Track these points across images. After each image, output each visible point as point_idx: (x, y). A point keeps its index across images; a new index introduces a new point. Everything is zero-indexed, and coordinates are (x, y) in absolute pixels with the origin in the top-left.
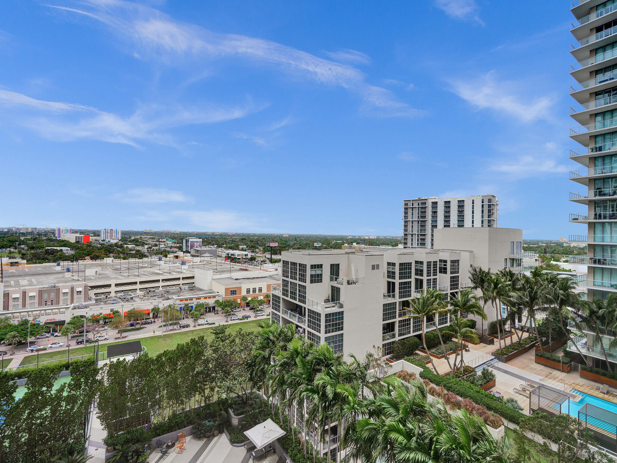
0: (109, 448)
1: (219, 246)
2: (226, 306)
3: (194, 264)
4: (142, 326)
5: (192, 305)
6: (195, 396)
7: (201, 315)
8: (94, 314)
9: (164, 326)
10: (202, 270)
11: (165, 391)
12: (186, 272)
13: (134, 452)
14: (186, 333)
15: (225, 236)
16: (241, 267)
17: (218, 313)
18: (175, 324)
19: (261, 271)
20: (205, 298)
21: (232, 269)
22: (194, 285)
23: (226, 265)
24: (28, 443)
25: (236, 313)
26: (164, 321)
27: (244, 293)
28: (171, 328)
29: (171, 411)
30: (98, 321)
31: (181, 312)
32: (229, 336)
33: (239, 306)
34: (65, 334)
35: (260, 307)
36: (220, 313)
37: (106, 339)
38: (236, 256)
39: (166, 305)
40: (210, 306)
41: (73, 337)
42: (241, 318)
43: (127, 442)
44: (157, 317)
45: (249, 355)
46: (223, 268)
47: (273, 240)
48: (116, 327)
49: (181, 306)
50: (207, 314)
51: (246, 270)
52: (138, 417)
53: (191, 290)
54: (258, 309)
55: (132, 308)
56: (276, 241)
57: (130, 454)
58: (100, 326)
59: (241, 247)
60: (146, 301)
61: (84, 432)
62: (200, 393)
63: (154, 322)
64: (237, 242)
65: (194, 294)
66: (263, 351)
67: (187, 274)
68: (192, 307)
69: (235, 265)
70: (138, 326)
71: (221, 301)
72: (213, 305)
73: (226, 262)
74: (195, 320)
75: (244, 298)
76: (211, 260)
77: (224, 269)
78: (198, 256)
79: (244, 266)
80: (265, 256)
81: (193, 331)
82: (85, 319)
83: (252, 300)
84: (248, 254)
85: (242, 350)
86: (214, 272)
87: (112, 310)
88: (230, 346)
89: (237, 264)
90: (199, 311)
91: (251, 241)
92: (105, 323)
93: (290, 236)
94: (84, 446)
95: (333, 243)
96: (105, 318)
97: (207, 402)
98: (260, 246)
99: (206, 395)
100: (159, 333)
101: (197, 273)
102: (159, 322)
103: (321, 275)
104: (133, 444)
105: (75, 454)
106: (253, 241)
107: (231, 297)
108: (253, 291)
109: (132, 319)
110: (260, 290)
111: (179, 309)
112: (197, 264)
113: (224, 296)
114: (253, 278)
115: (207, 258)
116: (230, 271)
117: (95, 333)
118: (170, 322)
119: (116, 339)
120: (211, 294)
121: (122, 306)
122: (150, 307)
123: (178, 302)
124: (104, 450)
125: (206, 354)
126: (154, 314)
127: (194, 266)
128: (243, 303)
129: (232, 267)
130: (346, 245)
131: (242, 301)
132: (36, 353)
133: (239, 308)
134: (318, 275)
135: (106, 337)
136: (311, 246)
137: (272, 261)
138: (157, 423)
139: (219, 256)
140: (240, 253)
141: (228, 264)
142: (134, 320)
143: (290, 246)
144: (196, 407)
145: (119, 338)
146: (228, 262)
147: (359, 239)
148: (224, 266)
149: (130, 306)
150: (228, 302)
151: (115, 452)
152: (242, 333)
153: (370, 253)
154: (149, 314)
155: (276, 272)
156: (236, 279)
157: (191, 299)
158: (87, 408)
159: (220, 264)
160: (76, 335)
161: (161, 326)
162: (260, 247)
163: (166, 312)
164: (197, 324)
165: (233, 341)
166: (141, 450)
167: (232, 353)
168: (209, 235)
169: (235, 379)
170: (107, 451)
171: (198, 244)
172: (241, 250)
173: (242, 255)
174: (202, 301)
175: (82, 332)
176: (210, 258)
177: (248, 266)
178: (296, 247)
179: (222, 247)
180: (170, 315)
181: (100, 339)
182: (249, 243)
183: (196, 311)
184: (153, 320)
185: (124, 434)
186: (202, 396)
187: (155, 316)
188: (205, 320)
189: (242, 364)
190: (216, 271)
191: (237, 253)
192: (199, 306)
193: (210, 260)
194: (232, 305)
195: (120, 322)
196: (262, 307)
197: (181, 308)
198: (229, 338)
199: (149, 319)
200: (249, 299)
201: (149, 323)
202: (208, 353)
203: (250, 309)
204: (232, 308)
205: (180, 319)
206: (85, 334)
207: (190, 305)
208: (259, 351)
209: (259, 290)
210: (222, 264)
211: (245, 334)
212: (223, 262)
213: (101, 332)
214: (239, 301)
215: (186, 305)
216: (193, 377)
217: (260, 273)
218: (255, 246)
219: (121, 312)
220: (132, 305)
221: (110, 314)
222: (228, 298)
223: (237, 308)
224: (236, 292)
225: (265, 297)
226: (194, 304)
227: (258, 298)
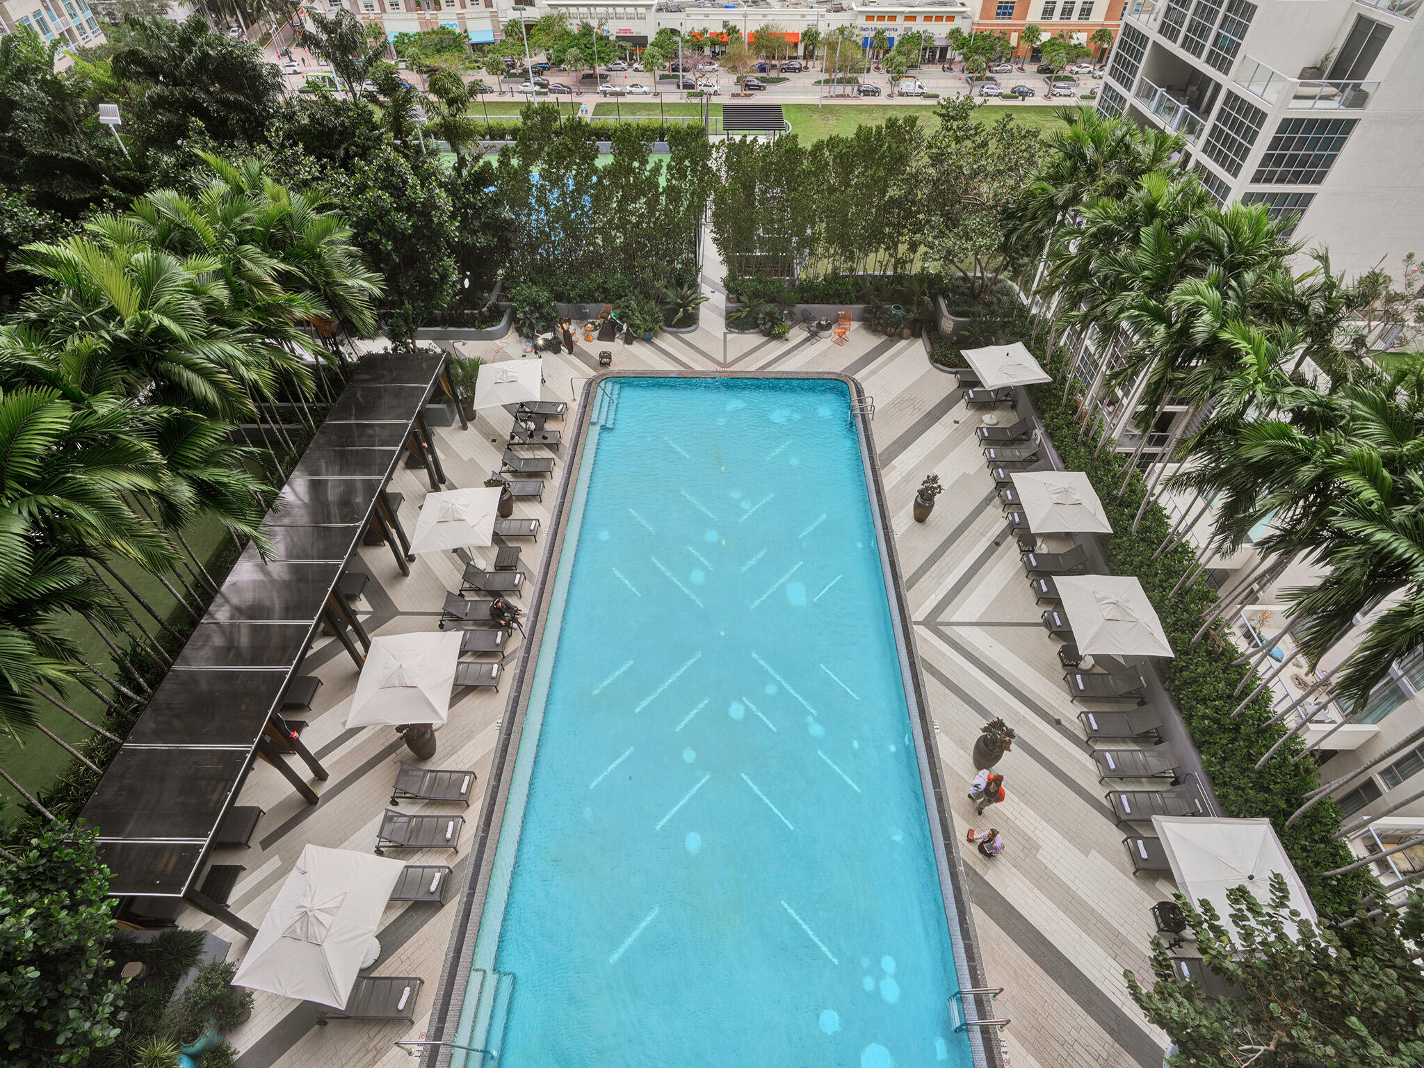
0: (731, 296)
2: (976, 50)
4: (782, 75)
5: (893, 34)
6: (877, 251)
7: (911, 66)
8: (693, 29)
9: (827, 82)
11: (824, 225)
13: (766, 314)
14: (869, 109)
17: (950, 69)
18: (850, 82)
20: (928, 18)
24: (625, 247)
25: (997, 76)
26: (827, 71)
27: (1035, 14)
28: (839, 89)
29: (830, 266)
30: (701, 48)
31: (864, 50)
32: (976, 129)
33: (1010, 55)
34: (650, 67)
35: (1068, 68)
36: (956, 68)
37: (716, 93)
39: (834, 27)
40: (937, 43)
41: (663, 77)
42: (1008, 92)
43: (756, 295)
44: (812, 57)
45: (1013, 189)
48: (734, 69)
49: (865, 34)
50: (925, 68)
52: (775, 259)
54: (1060, 73)
55: (763, 24)
57: (761, 316)
58: (706, 60)
60: (791, 10)
61: (695, 257)
62: (887, 249)
63: (806, 68)
65: (902, 1)
66: (1054, 185)
68: (891, 40)
70: (773, 74)
71: (966, 34)
72: (943, 43)
74: (895, 80)
75: (1031, 33)
81: (884, 108)
82: (678, 39)
83: (1052, 42)
85: (1000, 172)
87: (725, 24)
88: (974, 155)
90: (907, 54)
92: (715, 55)
94: (696, 280)
96: (714, 44)
97: (899, 270)
99: (899, 256)
100: (814, 98)
102: (816, 71)
104: (767, 302)
105: (686, 288)
107: (995, 25)
108: (1063, 12)
109: (764, 53)
110: (1086, 11)
111: (861, 43)
113: (977, 19)
117: (698, 75)
118: (840, 75)
119: (733, 95)
120: (943, 7)
121: (745, 15)
122: (800, 28)
123: (861, 22)
124: (724, 297)
125: (914, 164)
126: (806, 48)
128: (1025, 46)
131: (1022, 42)
132: (613, 100)
133: (1008, 61)
135: (715, 88)
138: (805, 280)
142: (767, 57)
144: (877, 273)
145: (738, 95)
149: (761, 18)
150: (985, 38)
151: (739, 304)
152: (1008, 127)
154: (796, 45)
157: (893, 17)
158: (697, 219)
160: (666, 73)
161: (819, 82)
163: (832, 46)
164: (896, 90)
165: (984, 144)
166: (777, 315)
167: (975, 174)
169: (969, 238)
170: (728, 299)
174: (919, 26)
175: (675, 69)
180: (840, 56)
181: (706, 89)
183: (899, 52)
184: (804, 63)
185: (752, 280)
186: (891, 256)
187: (809, 55)
188: (918, 83)
189: (991, 208)
192: (912, 40)
194: (992, 48)
195: (740, 57)
196: (1075, 69)
197: (866, 39)
198: (976, 134)
199: (796, 58)
200: (1045, 37)
201: (794, 70)
202: (920, 161)
203: (1040, 71)
204: (989, 60)
205: (860, 71)
206: (681, 73)
207: (887, 34)
208: (1045, 184)
209: (1083, 10)
211: (1016, 134)
213: (708, 75)
214: (1014, 40)
215: (880, 33)
216: (879, 208)
219: (742, 31)
220: (764, 16)
221: (722, 34)
222: (987, 25)
223: (1004, 59)
224: (1012, 8)
225: (1094, 37)
226: (898, 33)
227: (1071, 37)
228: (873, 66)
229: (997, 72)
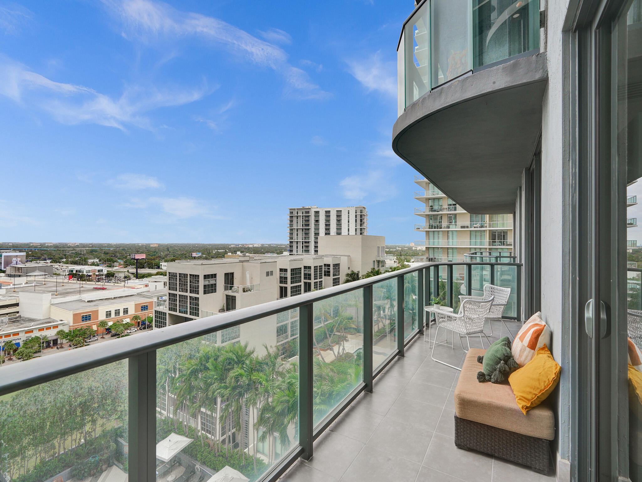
1: (55, 261)
2: (76, 336)
3: (16, 286)
5: (17, 341)
7: (36, 352)
10: (32, 294)
12: (3, 299)
15: (64, 247)
16: (95, 286)
17: (62, 347)
19: (126, 289)
20: (41, 330)
21: (82, 289)
22: (18, 315)
23: (70, 285)
27: (102, 317)
33: (95, 334)
35: (126, 332)
38: (85, 273)
40: (50, 339)
46: (67, 289)
47: (138, 252)
50: (46, 351)
51: (103, 289)
53: (14, 322)
54: (123, 334)
56: (142, 253)
59: (90, 261)
64: (83, 255)
65: (20, 326)
67: (6, 300)
68: (18, 344)
69: (86, 284)
71: (67, 331)
72: (55, 338)
73: (70, 281)
75: (103, 324)
76: (46, 280)
77: (69, 290)
78: (20, 276)
79: (100, 284)
80: (128, 271)
83: (114, 324)
84: (104, 269)
86: (52, 295)
89: (88, 283)
90: (32, 347)
91: (106, 253)
93: (160, 245)
95: (214, 252)
98: (119, 259)
101: (23, 298)
103: (215, 284)
106: (108, 253)
107: (84, 324)
108: (116, 313)
110: (126, 311)
112: (22, 286)
113: (71, 324)
114: (115, 298)
115: (37, 277)
116: (80, 292)
120: (49, 324)
127: (16, 290)
128: (102, 329)
129: (81, 286)
130: (230, 254)
131: (99, 328)
133: (94, 336)
134: (212, 285)
136: (187, 256)
137: (138, 276)
139: (55, 274)
140: (90, 269)
141: (75, 284)
143: (160, 257)
146: (74, 281)
147: (243, 248)
148: (67, 286)
150: (79, 331)
153: (263, 261)
155: (146, 289)
156: (89, 301)
157: (16, 334)
159: (62, 284)
162: (119, 261)
168: (36, 247)
171: (19, 259)
172: (91, 265)
173: (95, 270)
174: (36, 334)
176: (42, 277)
177: (106, 284)
178: (168, 258)
179: (60, 263)
182: (103, 256)
183: (25, 348)
190: (56, 294)
191: (85, 269)
192: (32, 341)
193: (44, 280)
194: (84, 333)
196: (129, 331)
200: (110, 324)
203: (112, 336)
204: (85, 338)
207: (14, 342)
209: (124, 311)
210: (64, 284)
212: (66, 281)
214: (95, 328)
215: (7, 343)
217: (124, 291)
218: (112, 260)
222: (79, 325)
223: (92, 337)
224: (90, 317)
225: (133, 319)
226: (22, 340)
227: (123, 321)
228: (6, 359)
229: (90, 342)
